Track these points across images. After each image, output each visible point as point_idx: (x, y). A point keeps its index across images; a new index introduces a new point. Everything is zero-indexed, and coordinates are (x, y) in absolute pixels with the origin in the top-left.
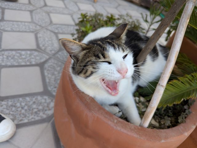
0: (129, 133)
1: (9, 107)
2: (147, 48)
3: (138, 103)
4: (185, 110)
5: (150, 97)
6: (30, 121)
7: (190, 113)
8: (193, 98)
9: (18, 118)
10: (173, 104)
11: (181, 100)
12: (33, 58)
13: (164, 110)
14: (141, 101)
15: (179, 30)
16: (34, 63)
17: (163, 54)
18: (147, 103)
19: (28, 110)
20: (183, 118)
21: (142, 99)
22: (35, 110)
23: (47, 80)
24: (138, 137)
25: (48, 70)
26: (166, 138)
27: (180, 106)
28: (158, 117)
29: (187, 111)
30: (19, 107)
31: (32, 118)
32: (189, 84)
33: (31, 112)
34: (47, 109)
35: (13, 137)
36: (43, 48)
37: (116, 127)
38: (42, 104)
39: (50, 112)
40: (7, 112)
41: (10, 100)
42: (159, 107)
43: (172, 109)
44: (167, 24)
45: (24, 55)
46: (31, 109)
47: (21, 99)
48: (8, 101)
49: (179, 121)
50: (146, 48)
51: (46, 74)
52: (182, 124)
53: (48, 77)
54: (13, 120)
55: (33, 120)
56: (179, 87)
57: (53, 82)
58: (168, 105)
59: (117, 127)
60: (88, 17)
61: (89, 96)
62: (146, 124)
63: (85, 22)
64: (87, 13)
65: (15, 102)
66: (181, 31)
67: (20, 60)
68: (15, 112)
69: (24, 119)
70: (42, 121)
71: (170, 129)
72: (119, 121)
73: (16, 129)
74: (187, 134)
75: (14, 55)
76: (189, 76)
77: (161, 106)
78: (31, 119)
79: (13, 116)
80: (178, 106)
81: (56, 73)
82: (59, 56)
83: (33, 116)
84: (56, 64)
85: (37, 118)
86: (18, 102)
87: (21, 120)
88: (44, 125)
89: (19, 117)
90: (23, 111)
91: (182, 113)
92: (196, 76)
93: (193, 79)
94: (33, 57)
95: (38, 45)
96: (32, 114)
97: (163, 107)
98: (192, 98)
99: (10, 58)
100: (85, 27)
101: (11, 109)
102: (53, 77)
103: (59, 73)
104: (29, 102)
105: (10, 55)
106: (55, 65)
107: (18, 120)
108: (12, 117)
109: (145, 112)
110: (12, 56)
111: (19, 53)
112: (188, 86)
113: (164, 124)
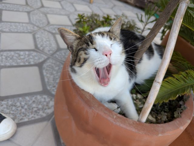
0: (128, 128)
1: (10, 107)
2: (144, 46)
3: (135, 100)
4: (181, 105)
5: (147, 93)
6: (30, 120)
7: (185, 108)
8: (187, 94)
9: (19, 117)
10: (169, 100)
11: (176, 96)
12: (31, 59)
13: (161, 106)
14: (138, 98)
15: (173, 29)
16: (32, 63)
17: (158, 52)
18: (144, 100)
19: (28, 110)
20: (178, 113)
21: (139, 96)
22: (35, 109)
23: (46, 80)
24: (137, 131)
25: (47, 70)
26: (163, 132)
27: (175, 102)
28: (154, 113)
29: (182, 107)
30: (19, 107)
31: (32, 117)
32: (184, 81)
33: (31, 111)
34: (47, 107)
35: (13, 136)
36: (41, 48)
37: (115, 123)
38: (42, 103)
39: (50, 111)
40: (8, 111)
41: (10, 100)
42: (156, 103)
43: (168, 104)
44: (162, 24)
45: (22, 56)
46: (31, 108)
47: (20, 99)
48: (7, 100)
49: (175, 116)
50: (142, 46)
51: (45, 74)
52: (178, 119)
53: (47, 77)
54: (14, 119)
55: (33, 119)
56: (174, 84)
57: (52, 82)
58: (164, 101)
59: (116, 122)
60: (85, 18)
62: (144, 120)
63: (82, 22)
64: (84, 14)
65: (15, 102)
66: (176, 30)
67: (19, 61)
68: (16, 111)
69: (24, 118)
70: (42, 120)
71: (167, 124)
72: (118, 117)
73: (17, 128)
74: (183, 128)
75: (13, 56)
76: (183, 73)
77: (157, 102)
78: (31, 118)
79: (13, 115)
80: (174, 102)
81: (54, 72)
82: (57, 56)
83: (33, 115)
84: (54, 64)
85: (37, 117)
86: (18, 102)
87: (21, 119)
88: (45, 123)
89: (20, 116)
90: (23, 110)
91: (178, 108)
92: (190, 73)
93: (187, 76)
94: (31, 57)
95: (36, 46)
96: (32, 113)
97: (159, 103)
99: (9, 59)
100: (83, 27)
101: (12, 108)
102: (52, 77)
103: (57, 73)
104: (29, 101)
105: (8, 55)
106: (53, 65)
107: (18, 119)
108: (12, 116)
109: (142, 108)
110: (10, 57)
111: (18, 53)
112: (183, 82)
113: (161, 119)
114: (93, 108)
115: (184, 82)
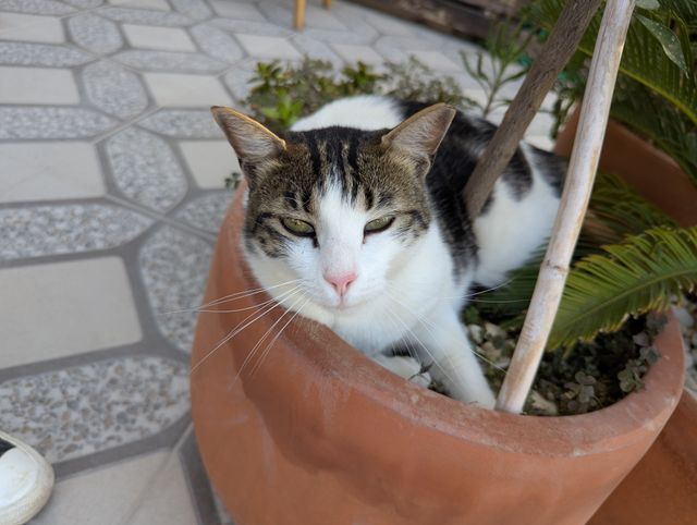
0: (465, 435)
1: (24, 405)
2: (496, 153)
3: (480, 345)
4: (639, 347)
5: (519, 318)
6: (102, 448)
7: (654, 356)
8: (659, 310)
9: (59, 440)
10: (596, 333)
11: (621, 317)
12: (96, 230)
13: (570, 361)
14: (490, 336)
15: (594, 79)
16: (99, 245)
17: (546, 176)
18: (511, 343)
19: (92, 412)
20: (634, 378)
21: (492, 330)
22: (120, 409)
23: (154, 303)
24: (495, 443)
25: (154, 267)
26: (586, 442)
27: (619, 342)
28: (550, 383)
29: (644, 353)
30: (59, 404)
31: (110, 438)
32: (642, 267)
33: (103, 416)
34: (161, 400)
36: (130, 192)
37: (417, 418)
38: (142, 386)
39: (174, 413)
40: (18, 422)
41: (24, 381)
42: (553, 349)
43: (594, 352)
44: (553, 70)
45: (62, 221)
46: (104, 406)
47: (63, 374)
48: (16, 384)
49: (624, 386)
50: (490, 155)
51: (147, 280)
52: (633, 396)
53: (157, 291)
54: (41, 450)
55: (113, 444)
56: (609, 280)
57: (176, 306)
58: (581, 338)
59: (420, 417)
60: (280, 76)
61: (315, 323)
62: (517, 403)
63: (274, 91)
64: (277, 61)
65: (44, 388)
66: (603, 83)
67: (50, 239)
68: (47, 421)
69: (78, 443)
70: (146, 446)
71: (597, 413)
72: (428, 399)
73: (56, 482)
74: (654, 426)
75: (28, 223)
76: (638, 239)
77: (558, 345)
78: (104, 443)
79: (39, 437)
80: (614, 342)
81: (183, 274)
82: (189, 217)
83: (111, 432)
84: (180, 243)
85: (127, 437)
86: (54, 387)
87: (69, 449)
88: (157, 458)
89: (63, 437)
90: (75, 416)
91: (630, 361)
92: (660, 239)
93: (651, 249)
94: (95, 224)
95: (110, 184)
96: (107, 423)
97: (564, 349)
98: (657, 308)
99: (12, 235)
101: (32, 412)
102: (174, 289)
103: (193, 274)
104: (95, 381)
105: (10, 221)
106: (176, 248)
107: (59, 448)
108: (34, 440)
109: (506, 369)
110: (18, 226)
111: (44, 214)
112: (639, 272)
113: (575, 398)
114: (334, 372)
115: (642, 270)
